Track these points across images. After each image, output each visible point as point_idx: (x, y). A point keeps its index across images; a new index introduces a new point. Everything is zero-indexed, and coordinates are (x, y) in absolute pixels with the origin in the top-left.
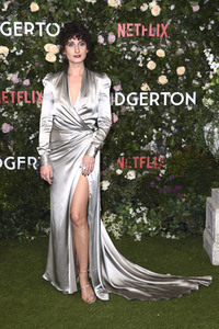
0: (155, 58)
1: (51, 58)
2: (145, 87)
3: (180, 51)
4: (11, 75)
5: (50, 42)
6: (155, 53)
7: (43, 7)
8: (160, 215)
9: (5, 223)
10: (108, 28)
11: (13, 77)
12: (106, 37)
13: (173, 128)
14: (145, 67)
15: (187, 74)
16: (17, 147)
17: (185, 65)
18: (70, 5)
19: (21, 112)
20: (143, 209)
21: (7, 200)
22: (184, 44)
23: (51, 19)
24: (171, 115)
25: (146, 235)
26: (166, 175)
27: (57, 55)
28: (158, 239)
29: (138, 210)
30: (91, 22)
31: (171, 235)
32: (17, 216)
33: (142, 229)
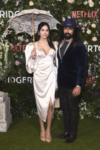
0: (91, 28)
2: (85, 43)
6: (91, 26)
7: (36, 3)
8: (93, 107)
9: (16, 109)
10: (67, 13)
11: (21, 38)
13: (99, 63)
14: (86, 32)
16: (22, 72)
18: (49, 2)
19: (24, 56)
20: (84, 103)
21: (18, 98)
24: (98, 56)
25: (86, 116)
26: (96, 86)
28: (92, 118)
29: (82, 104)
30: (59, 11)
31: (99, 116)
32: (22, 106)
33: (84, 113)
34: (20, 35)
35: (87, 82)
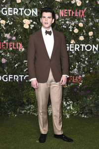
0: (78, 27)
1: (26, 26)
2: (73, 42)
3: (91, 24)
4: (6, 34)
5: (26, 18)
6: (78, 25)
8: (79, 105)
10: (55, 12)
11: (7, 36)
13: (86, 62)
14: (73, 32)
15: (94, 35)
16: (9, 70)
17: (93, 31)
19: (11, 53)
20: (71, 102)
21: (4, 96)
22: (92, 20)
23: (27, 7)
24: (85, 56)
25: (72, 115)
26: (83, 85)
27: (29, 25)
28: (78, 117)
29: (68, 103)
31: (84, 115)
32: (8, 104)
33: (70, 112)
34: (7, 32)
35: (73, 81)
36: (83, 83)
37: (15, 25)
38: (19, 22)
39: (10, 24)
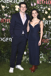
0: (47, 10)
1: (17, 10)
2: (44, 19)
5: (17, 5)
8: (47, 56)
9: (2, 57)
10: (34, 1)
11: (6, 15)
12: (33, 4)
14: (44, 13)
16: (6, 35)
19: (8, 25)
20: (42, 54)
21: (3, 50)
25: (43, 62)
26: (49, 45)
27: (19, 9)
28: (46, 63)
31: (50, 62)
32: (6, 55)
33: (42, 60)
34: (5, 13)
35: (44, 42)
36: (50, 43)
37: (10, 9)
38: (13, 7)
39: (7, 8)
